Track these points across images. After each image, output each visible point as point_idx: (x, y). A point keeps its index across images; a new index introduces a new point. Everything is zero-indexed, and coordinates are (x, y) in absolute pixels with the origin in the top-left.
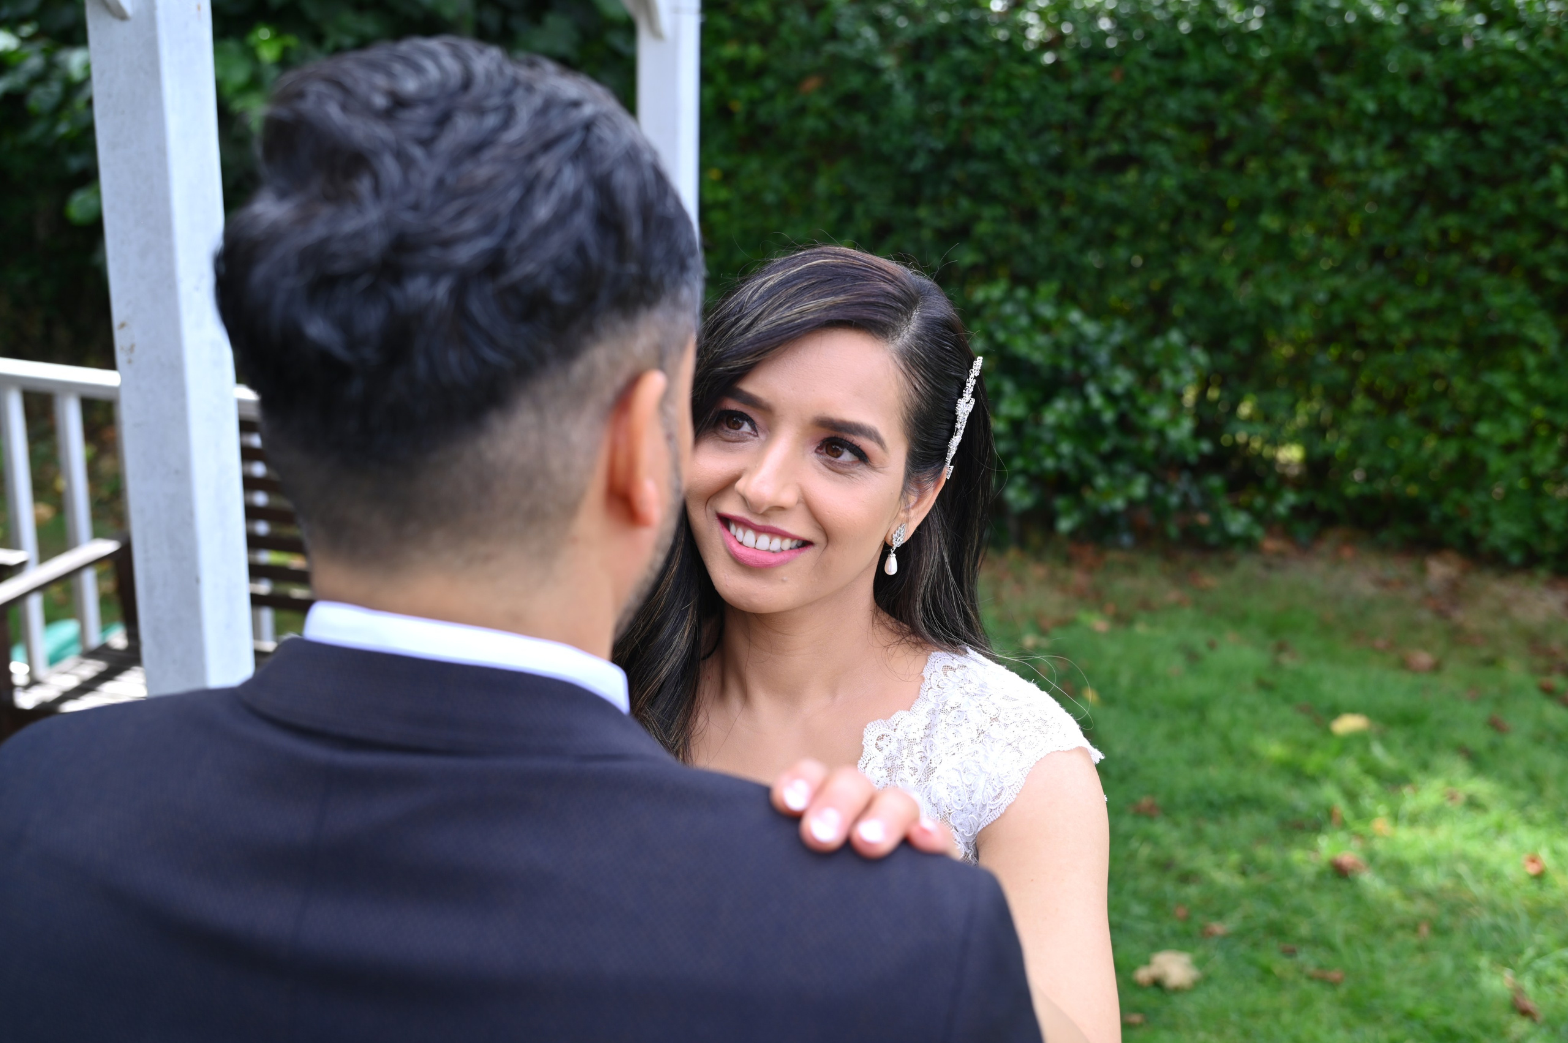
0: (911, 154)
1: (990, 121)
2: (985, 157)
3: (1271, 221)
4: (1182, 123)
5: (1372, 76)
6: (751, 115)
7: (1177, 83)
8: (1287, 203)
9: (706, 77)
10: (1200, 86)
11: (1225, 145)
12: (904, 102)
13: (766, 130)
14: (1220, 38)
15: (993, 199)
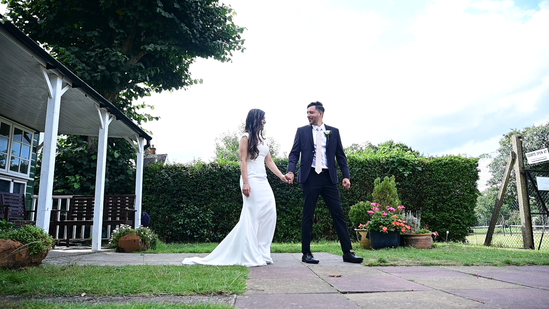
0: (173, 190)
1: (184, 186)
2: (184, 190)
3: (221, 196)
4: (208, 184)
5: (231, 177)
6: (150, 188)
7: (208, 179)
8: (223, 193)
9: (144, 183)
10: (211, 179)
11: (215, 186)
12: (172, 184)
13: (153, 190)
14: (212, 173)
15: (185, 196)
